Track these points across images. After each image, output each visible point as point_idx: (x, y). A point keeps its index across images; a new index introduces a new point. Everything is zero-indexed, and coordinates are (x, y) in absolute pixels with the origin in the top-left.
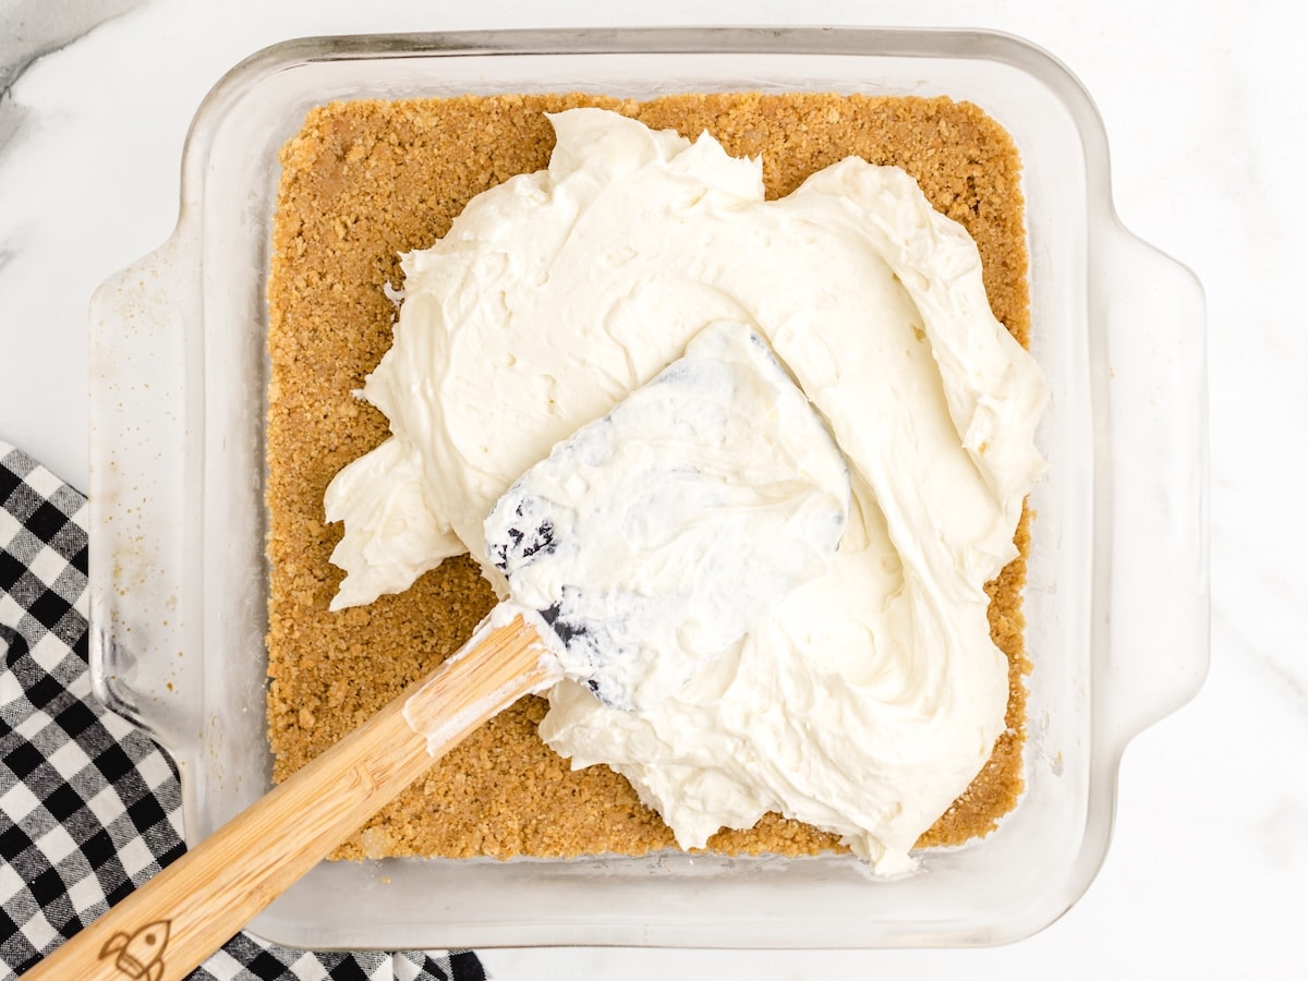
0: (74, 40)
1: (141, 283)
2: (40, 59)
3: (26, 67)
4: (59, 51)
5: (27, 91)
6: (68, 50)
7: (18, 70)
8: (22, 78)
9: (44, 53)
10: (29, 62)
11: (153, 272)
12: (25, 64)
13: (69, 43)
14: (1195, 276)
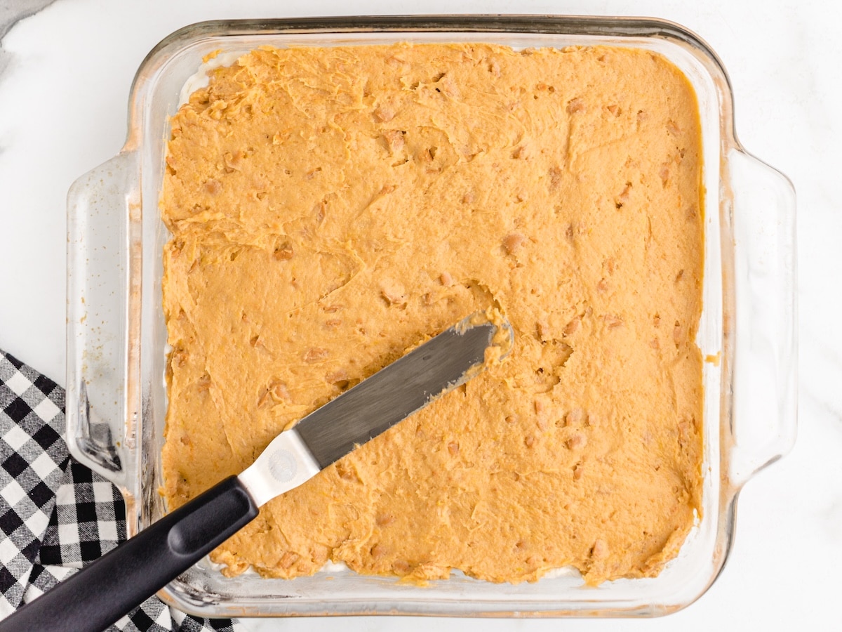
0: (43, 9)
1: (101, 181)
2: (20, 21)
3: (12, 26)
4: (33, 16)
5: (13, 42)
6: (39, 15)
7: (6, 28)
8: (9, 33)
9: (23, 17)
10: (14, 23)
11: (109, 173)
12: (11, 24)
13: (39, 11)
14: (788, 180)
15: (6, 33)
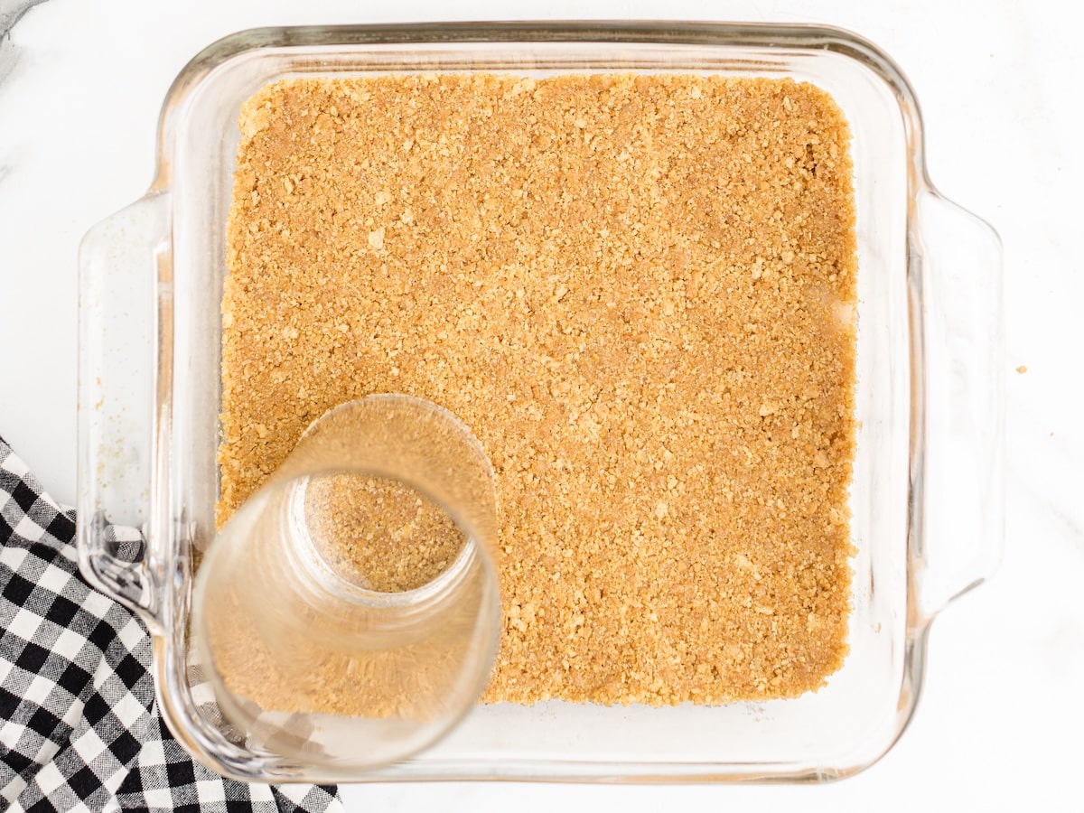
1: (122, 229)
2: (34, 7)
5: (22, 34)
7: (17, 15)
8: (19, 22)
10: (25, 10)
12: (22, 11)
14: (994, 229)
15: (16, 22)
